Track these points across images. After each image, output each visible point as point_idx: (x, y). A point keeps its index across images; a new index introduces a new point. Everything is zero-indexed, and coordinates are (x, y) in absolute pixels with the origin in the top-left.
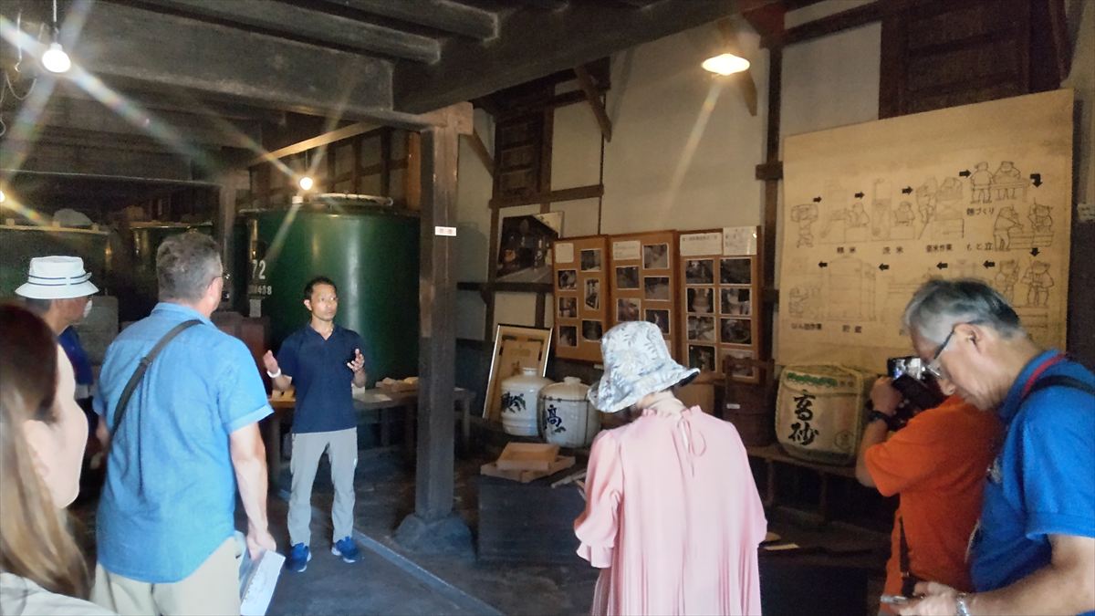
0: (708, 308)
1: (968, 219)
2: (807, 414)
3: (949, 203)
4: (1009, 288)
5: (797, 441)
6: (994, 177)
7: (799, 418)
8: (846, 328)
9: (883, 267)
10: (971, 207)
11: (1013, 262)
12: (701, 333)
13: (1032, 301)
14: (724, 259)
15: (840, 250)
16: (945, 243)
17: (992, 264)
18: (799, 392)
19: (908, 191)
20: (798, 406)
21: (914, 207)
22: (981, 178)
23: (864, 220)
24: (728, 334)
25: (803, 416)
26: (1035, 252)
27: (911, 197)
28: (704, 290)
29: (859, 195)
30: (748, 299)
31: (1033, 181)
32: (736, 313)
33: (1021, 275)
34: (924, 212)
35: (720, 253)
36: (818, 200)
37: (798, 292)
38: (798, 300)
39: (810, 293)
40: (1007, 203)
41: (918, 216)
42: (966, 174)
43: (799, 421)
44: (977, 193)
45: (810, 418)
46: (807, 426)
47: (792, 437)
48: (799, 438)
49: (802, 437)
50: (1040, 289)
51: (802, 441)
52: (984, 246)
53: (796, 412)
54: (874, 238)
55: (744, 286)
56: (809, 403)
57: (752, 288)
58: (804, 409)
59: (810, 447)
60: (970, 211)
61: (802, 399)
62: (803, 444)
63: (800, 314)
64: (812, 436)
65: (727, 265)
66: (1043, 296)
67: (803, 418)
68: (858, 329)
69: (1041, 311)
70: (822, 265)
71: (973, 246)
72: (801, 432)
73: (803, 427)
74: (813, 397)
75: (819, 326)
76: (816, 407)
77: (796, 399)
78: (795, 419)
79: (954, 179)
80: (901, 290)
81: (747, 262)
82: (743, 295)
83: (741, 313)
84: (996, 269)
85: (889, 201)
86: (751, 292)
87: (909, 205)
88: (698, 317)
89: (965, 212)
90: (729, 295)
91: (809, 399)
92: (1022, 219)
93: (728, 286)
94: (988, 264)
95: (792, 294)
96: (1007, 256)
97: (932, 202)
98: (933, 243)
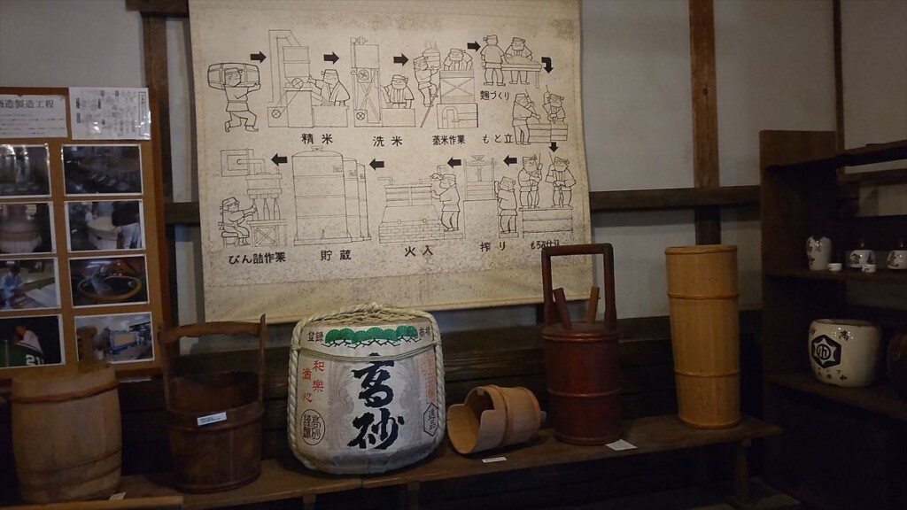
0: (36, 242)
1: (483, 103)
2: (383, 395)
3: (457, 81)
4: (534, 188)
5: (369, 445)
6: (505, 54)
7: (369, 404)
8: (325, 255)
9: (376, 164)
10: (485, 89)
11: (535, 158)
12: (18, 293)
13: (557, 203)
14: (74, 147)
15: (308, 138)
16: (456, 133)
17: (514, 161)
18: (363, 360)
19: (402, 60)
20: (364, 385)
21: (412, 83)
22: (493, 55)
23: (342, 96)
24: (90, 288)
25: (377, 399)
26: (554, 147)
27: (407, 69)
28: (24, 208)
29: (332, 58)
30: (137, 220)
31: (545, 65)
32: (110, 247)
33: (545, 172)
34: (426, 91)
35: (64, 134)
36: (260, 57)
37: (237, 203)
38: (239, 216)
39: (260, 204)
40: (521, 88)
41: (418, 96)
42: (475, 46)
43: (370, 410)
44: (489, 72)
45: (389, 399)
46: (385, 414)
47: (359, 441)
48: (372, 440)
49: (377, 437)
50: (564, 189)
51: (379, 442)
52: (503, 138)
53: (362, 396)
54: (359, 123)
55: (125, 196)
56: (385, 375)
57: (142, 200)
58: (379, 387)
59: (392, 449)
60: (485, 95)
61: (371, 371)
62: (383, 447)
63: (243, 240)
64: (395, 427)
65: (81, 159)
66: (567, 196)
67: (378, 403)
68: (345, 255)
69: (567, 213)
70: (278, 160)
71: (491, 138)
72: (375, 429)
73: (378, 419)
74: (391, 363)
75: (281, 257)
76: (397, 379)
77: (358, 374)
78: (361, 409)
79: (463, 52)
80: (404, 196)
81: (129, 153)
82: (124, 214)
83: (120, 245)
84: (519, 165)
85: (377, 71)
86: (141, 206)
87: (405, 80)
88: (11, 262)
89: (478, 96)
90: (89, 216)
91: (383, 368)
92: (538, 109)
93: (86, 198)
94: (509, 161)
95: (223, 208)
96: (529, 151)
97: (435, 80)
98: (441, 134)
